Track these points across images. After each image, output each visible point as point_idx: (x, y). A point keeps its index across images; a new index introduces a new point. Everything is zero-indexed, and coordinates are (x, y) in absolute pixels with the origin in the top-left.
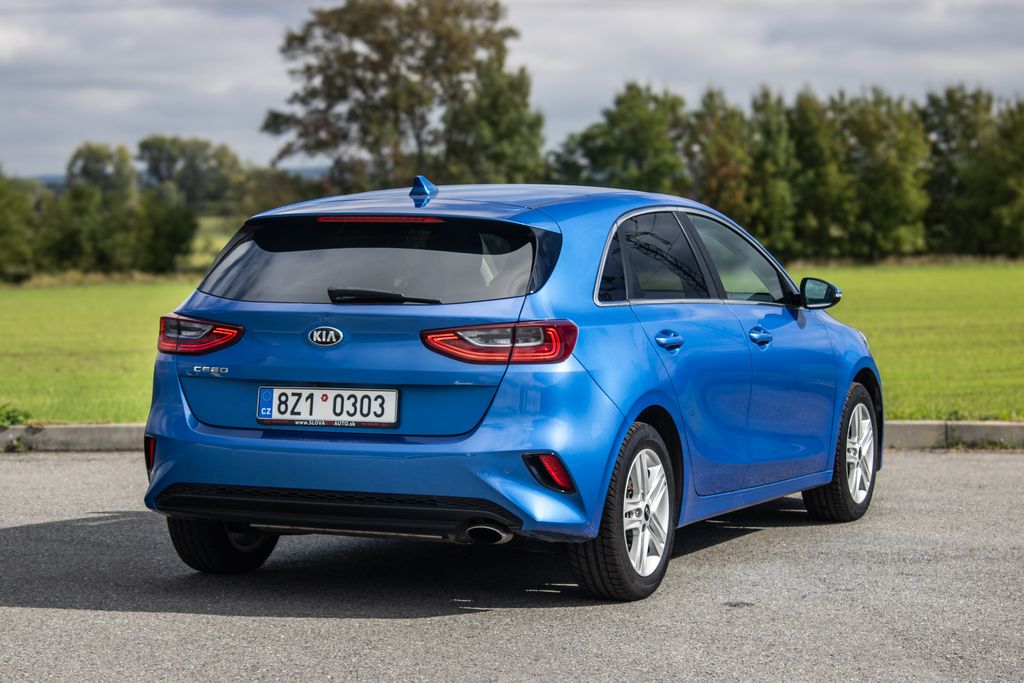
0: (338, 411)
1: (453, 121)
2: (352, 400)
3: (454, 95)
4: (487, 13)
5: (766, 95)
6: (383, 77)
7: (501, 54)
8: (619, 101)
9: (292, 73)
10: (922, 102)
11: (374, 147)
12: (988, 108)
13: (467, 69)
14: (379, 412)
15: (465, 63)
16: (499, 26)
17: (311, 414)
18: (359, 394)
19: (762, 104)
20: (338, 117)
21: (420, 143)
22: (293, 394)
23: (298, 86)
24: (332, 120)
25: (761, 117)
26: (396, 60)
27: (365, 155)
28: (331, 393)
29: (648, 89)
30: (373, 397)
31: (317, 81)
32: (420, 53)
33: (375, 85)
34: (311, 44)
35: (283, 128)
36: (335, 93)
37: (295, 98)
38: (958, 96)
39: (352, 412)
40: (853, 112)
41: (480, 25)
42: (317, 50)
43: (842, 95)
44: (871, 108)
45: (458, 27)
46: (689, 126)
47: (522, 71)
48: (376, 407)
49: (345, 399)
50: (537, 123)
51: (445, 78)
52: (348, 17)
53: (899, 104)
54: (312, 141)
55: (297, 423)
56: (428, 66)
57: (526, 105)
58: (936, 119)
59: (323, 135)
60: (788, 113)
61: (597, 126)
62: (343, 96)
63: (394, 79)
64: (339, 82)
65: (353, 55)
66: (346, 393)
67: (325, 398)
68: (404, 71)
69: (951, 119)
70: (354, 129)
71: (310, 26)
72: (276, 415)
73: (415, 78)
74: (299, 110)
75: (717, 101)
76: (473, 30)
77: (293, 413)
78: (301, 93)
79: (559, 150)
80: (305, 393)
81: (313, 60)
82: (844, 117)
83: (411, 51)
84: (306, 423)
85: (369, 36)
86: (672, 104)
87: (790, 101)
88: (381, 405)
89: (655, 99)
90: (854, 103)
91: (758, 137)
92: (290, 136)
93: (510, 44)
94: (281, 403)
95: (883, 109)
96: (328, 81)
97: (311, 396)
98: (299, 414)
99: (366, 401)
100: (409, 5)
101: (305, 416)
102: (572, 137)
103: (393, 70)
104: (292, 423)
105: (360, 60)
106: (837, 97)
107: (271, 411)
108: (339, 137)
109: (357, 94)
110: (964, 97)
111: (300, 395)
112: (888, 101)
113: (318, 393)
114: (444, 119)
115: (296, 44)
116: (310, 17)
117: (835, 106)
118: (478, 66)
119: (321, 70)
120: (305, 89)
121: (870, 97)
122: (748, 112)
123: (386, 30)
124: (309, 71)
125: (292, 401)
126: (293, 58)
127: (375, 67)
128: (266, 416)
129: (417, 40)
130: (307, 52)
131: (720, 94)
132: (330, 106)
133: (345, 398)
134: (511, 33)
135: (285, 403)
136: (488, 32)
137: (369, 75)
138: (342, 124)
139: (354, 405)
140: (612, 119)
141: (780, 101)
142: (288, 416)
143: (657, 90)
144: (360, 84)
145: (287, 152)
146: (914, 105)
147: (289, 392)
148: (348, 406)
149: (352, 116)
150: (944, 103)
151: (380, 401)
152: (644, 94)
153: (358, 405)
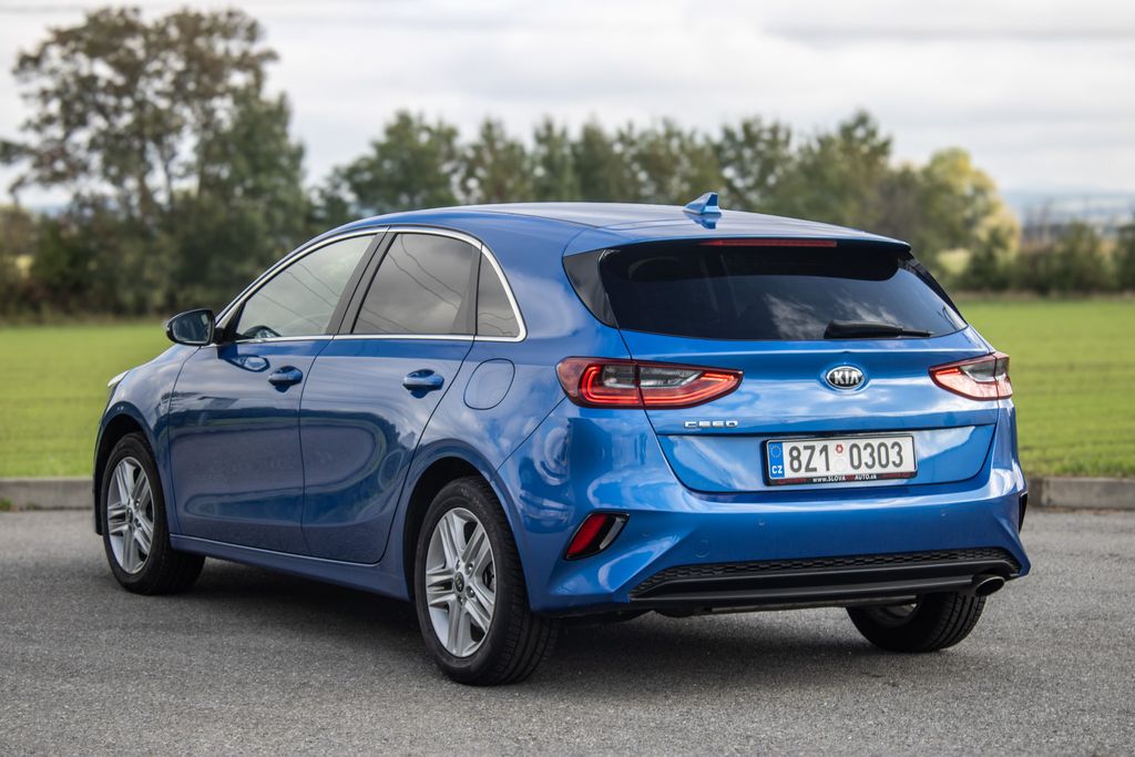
0: (856, 463)
1: (207, 152)
2: (869, 450)
3: (208, 122)
4: (242, 33)
5: (549, 127)
6: (127, 102)
7: (259, 78)
8: (390, 131)
9: (25, 96)
10: (717, 137)
11: (117, 181)
12: (787, 142)
13: (222, 95)
14: (898, 462)
15: (220, 88)
16: (256, 49)
17: (828, 469)
18: (875, 442)
19: (547, 137)
20: (77, 146)
21: (169, 177)
22: (806, 448)
23: (33, 111)
24: (69, 148)
25: (543, 150)
26: (142, 83)
27: (107, 189)
28: (846, 444)
29: (421, 117)
30: (862, 446)
31: (54, 107)
32: (169, 77)
33: (118, 111)
34: (46, 65)
35: (14, 157)
36: (73, 118)
37: (28, 125)
38: (755, 129)
39: (870, 463)
40: (643, 146)
41: (236, 47)
42: (53, 72)
43: (631, 127)
44: (662, 142)
45: (211, 48)
46: (464, 158)
47: (283, 98)
48: (894, 457)
49: (862, 448)
50: (298, 154)
51: (196, 104)
52: (88, 36)
53: (691, 138)
54: (47, 173)
55: (815, 480)
56: (178, 92)
57: (284, 135)
58: (730, 154)
59: (60, 166)
60: (574, 147)
61: (364, 159)
62: (82, 122)
63: (140, 105)
64: (78, 107)
65: (93, 79)
66: (861, 443)
67: (839, 449)
68: (150, 95)
69: (748, 153)
70: (96, 160)
71: (46, 45)
72: (789, 474)
73: (163, 104)
74: (33, 139)
75: (496, 132)
76: (227, 52)
77: (808, 469)
78: (36, 120)
79: (324, 185)
80: (819, 444)
81: (49, 84)
82: (633, 151)
83: (159, 74)
84: (824, 480)
85: (112, 57)
86: (447, 135)
87: (575, 134)
88: (899, 453)
89: (428, 129)
90: (643, 136)
91: (540, 171)
92: (23, 167)
93: (269, 68)
94: (793, 458)
95: (675, 143)
96: (66, 107)
97: (825, 449)
98: (815, 470)
99: (883, 449)
100: (157, 24)
101: (822, 472)
102: (337, 171)
103: (139, 96)
104: (809, 481)
105: (101, 83)
106: (625, 129)
107: (783, 470)
108: (77, 169)
109: (98, 122)
110: (761, 131)
111: (813, 448)
112: (679, 135)
113: (832, 444)
114: (196, 149)
115: (29, 65)
116: (48, 37)
117: (623, 139)
118: (233, 91)
119: (58, 93)
120: (40, 115)
121: (661, 130)
122: (530, 145)
123: (131, 52)
124: (45, 96)
125: (805, 455)
126: (27, 80)
127: (119, 92)
128: (777, 475)
129: (164, 61)
130: (42, 74)
131: (500, 124)
132: (67, 135)
133: (889, 446)
134: (271, 56)
135: (798, 458)
136: (245, 54)
137: (111, 101)
138: (81, 154)
139: (871, 455)
140: (383, 150)
141: (564, 134)
142: (802, 474)
143: (431, 120)
144: (101, 110)
145: (19, 184)
146: (707, 139)
147: (800, 445)
148: (866, 458)
149: (93, 145)
150: (740, 136)
151: (897, 448)
152: (416, 124)
153: (876, 455)
